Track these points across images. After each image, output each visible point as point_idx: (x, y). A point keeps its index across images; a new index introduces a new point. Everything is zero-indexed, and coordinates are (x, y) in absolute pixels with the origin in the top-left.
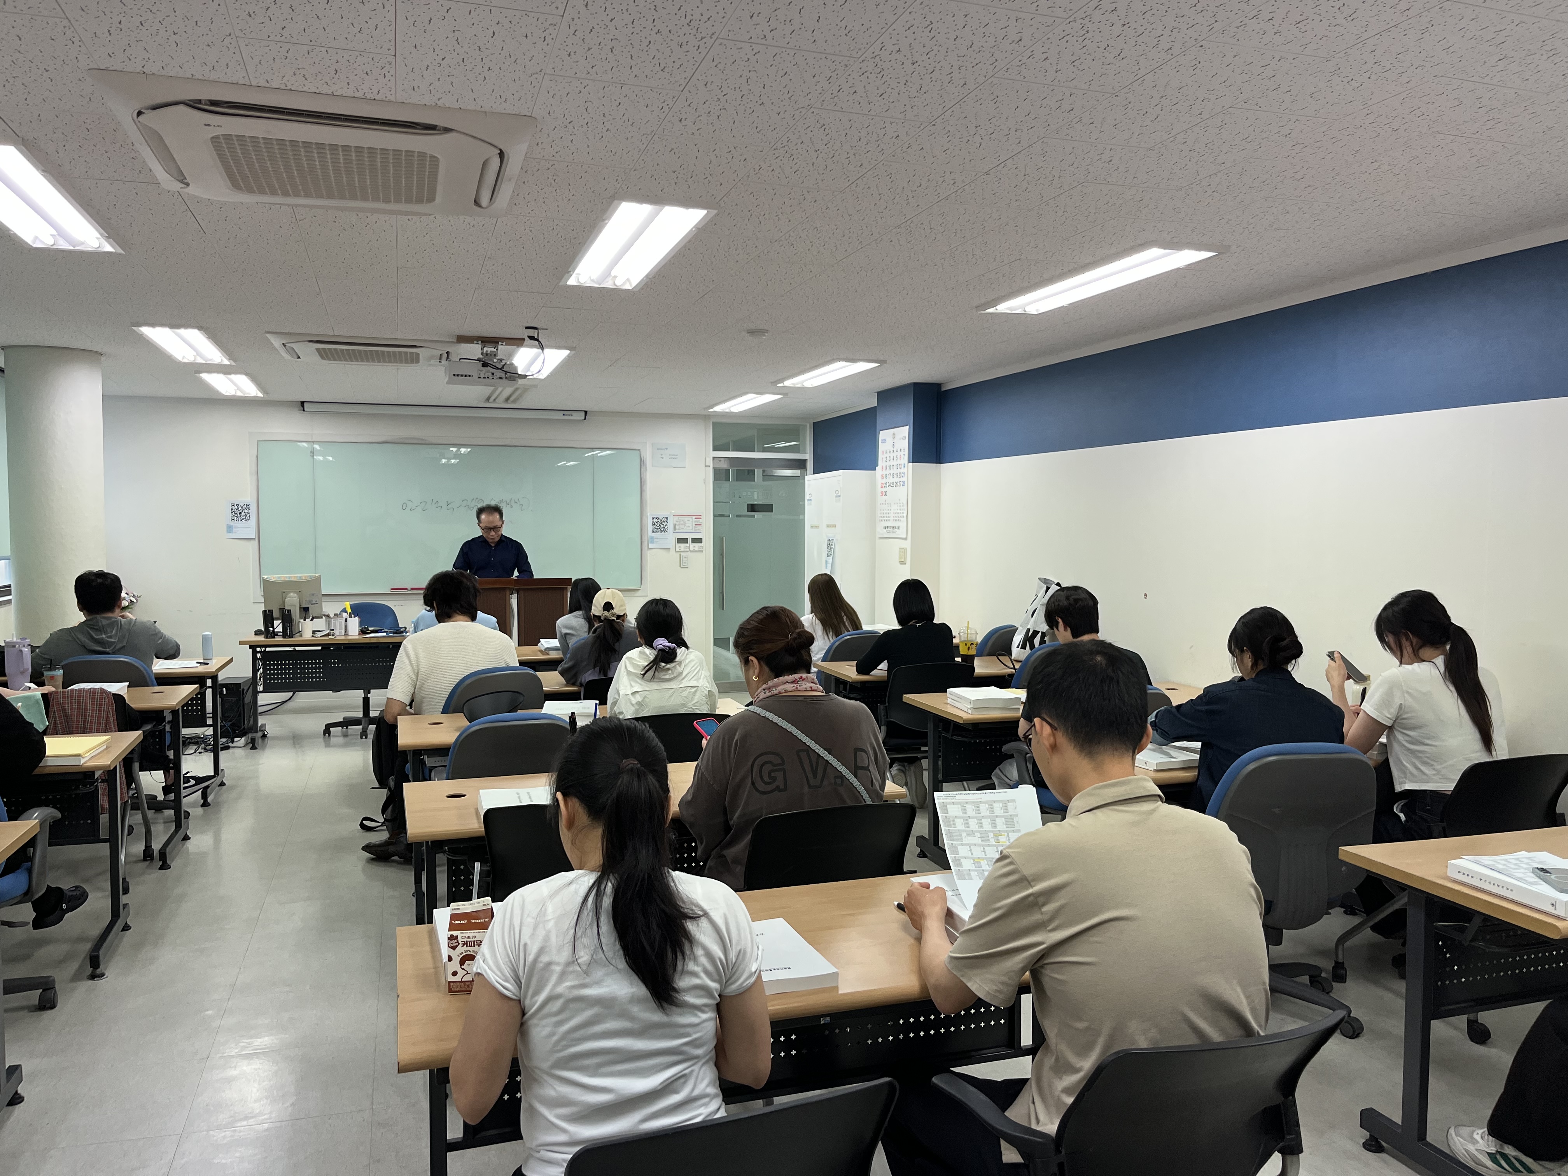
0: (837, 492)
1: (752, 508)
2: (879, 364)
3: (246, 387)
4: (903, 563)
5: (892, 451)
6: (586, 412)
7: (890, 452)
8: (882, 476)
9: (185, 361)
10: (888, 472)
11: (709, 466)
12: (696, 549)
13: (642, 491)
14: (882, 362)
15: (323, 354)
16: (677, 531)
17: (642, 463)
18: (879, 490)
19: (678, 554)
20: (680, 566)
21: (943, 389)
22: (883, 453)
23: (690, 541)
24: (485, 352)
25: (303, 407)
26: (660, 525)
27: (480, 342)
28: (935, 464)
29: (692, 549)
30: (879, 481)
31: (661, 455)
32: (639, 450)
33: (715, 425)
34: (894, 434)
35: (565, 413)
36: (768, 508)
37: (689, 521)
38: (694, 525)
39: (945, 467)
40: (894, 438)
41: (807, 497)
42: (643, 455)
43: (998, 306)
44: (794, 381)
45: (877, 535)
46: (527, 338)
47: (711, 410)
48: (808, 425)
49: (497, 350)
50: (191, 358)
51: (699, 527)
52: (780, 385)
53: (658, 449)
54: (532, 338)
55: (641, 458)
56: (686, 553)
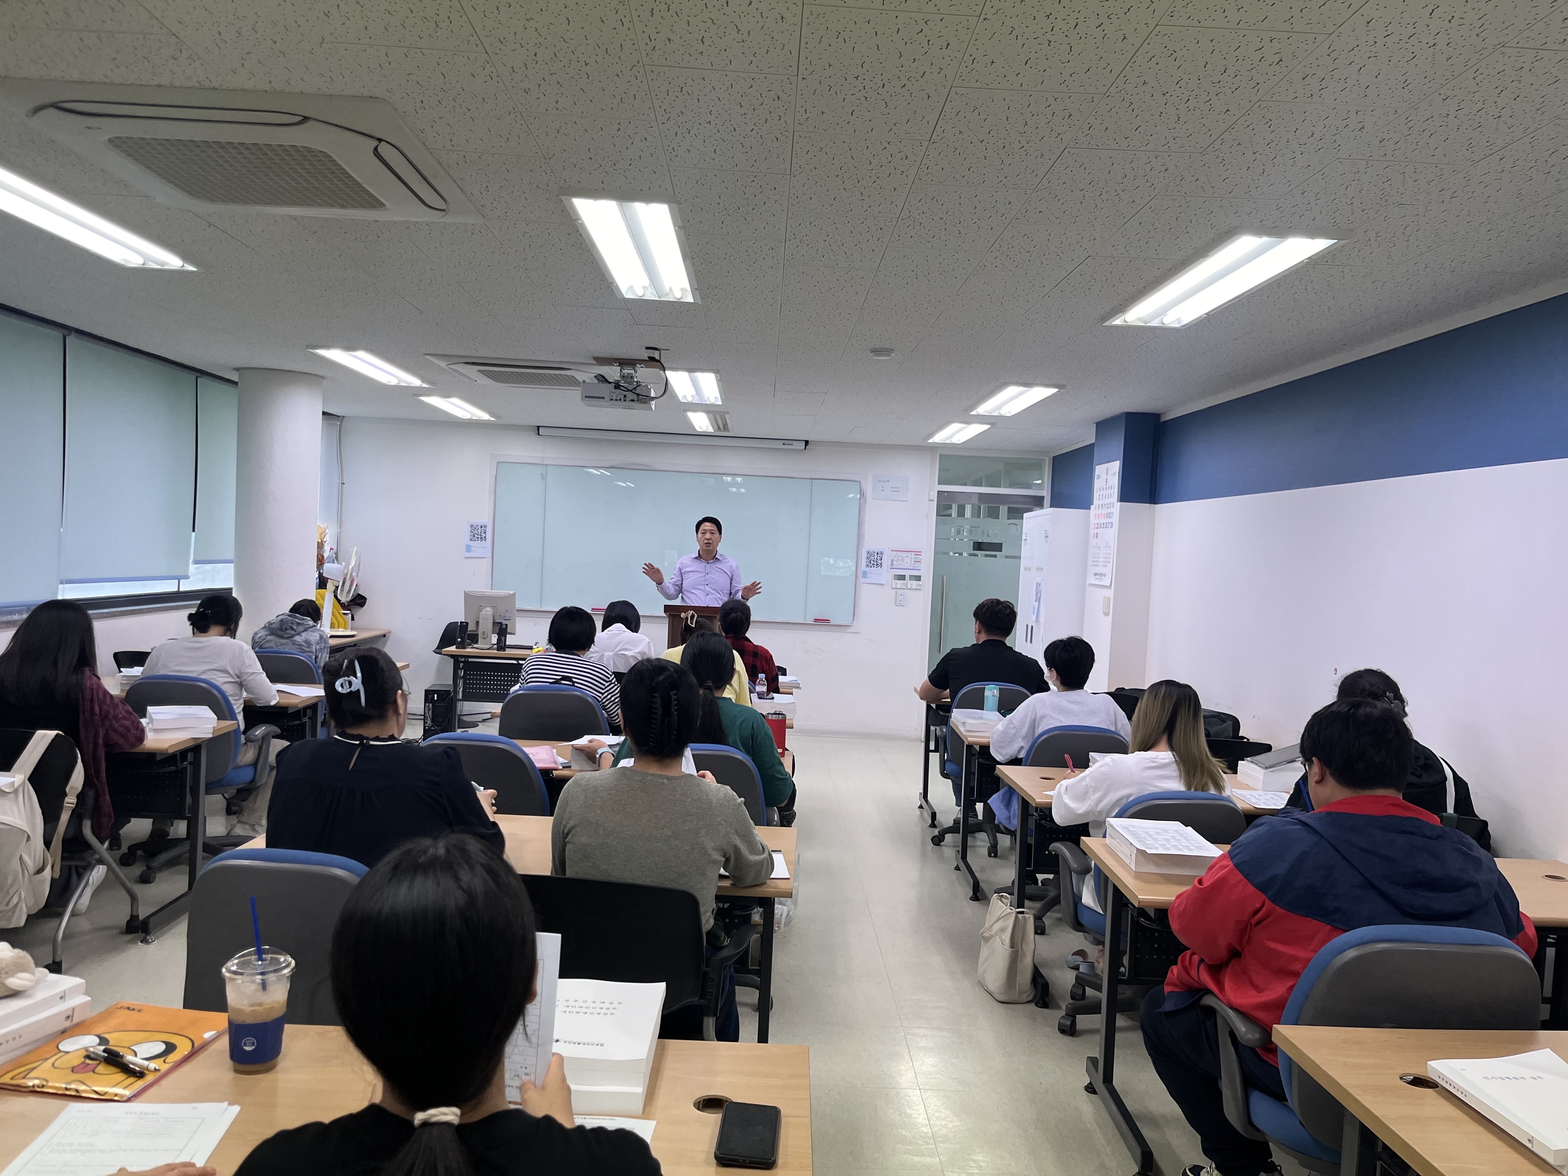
0: (1046, 531)
1: (978, 546)
2: (1055, 390)
3: (471, 409)
4: (1106, 614)
6: (807, 442)
7: (1103, 489)
8: (1095, 515)
9: (392, 384)
10: (1101, 512)
11: (933, 500)
12: (914, 587)
13: (860, 524)
14: (1058, 386)
16: (894, 567)
17: (862, 494)
18: (1093, 531)
19: (894, 591)
20: (896, 604)
21: (1163, 419)
22: (1097, 491)
23: (907, 578)
24: (622, 374)
25: (538, 431)
26: (875, 560)
27: (618, 364)
28: (1148, 505)
30: (1093, 521)
31: (883, 487)
32: (860, 482)
33: (942, 456)
34: (1107, 469)
35: (785, 442)
36: (998, 547)
37: (907, 557)
38: (913, 560)
39: (1161, 508)
40: (1107, 474)
41: (1024, 537)
42: (863, 485)
43: (1123, 317)
44: (984, 408)
45: (1088, 582)
46: (648, 359)
47: (931, 441)
48: (1047, 459)
49: (636, 372)
50: (394, 382)
51: (918, 564)
52: (974, 413)
53: (879, 481)
54: (652, 359)
55: (861, 490)
56: (903, 591)
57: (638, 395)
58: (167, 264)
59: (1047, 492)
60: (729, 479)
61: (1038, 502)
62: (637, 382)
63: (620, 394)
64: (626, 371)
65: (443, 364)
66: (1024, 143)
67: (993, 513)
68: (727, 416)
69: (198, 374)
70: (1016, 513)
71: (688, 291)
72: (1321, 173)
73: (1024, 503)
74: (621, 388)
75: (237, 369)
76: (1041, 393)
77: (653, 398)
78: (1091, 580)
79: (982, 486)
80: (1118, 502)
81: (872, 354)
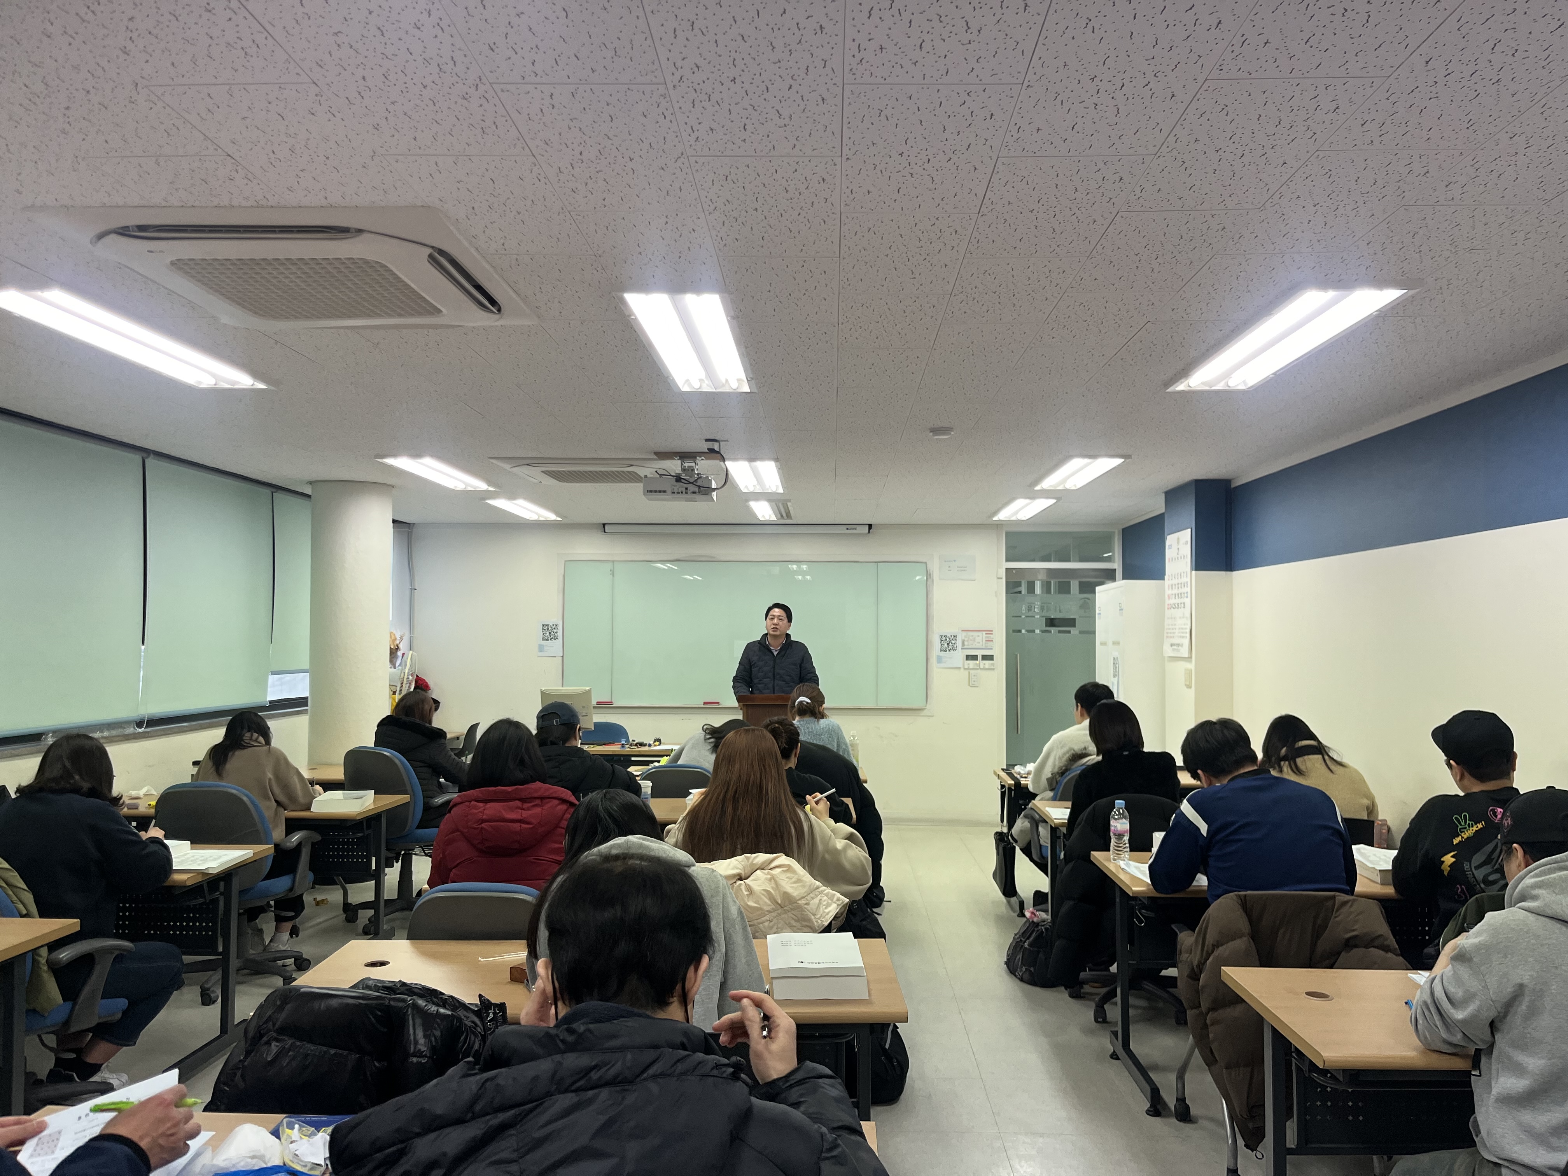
0: (1121, 604)
1: (1051, 623)
2: (1122, 460)
3: (537, 511)
4: (1189, 686)
6: (870, 526)
7: (1175, 558)
8: (1169, 585)
9: (459, 489)
10: (1175, 581)
11: (1002, 578)
12: (987, 667)
13: (928, 605)
14: (1126, 457)
16: (965, 647)
17: (929, 575)
18: (1168, 602)
19: (967, 672)
20: (969, 685)
21: (1233, 486)
22: (1169, 561)
23: (980, 658)
24: (682, 467)
25: (604, 527)
26: (946, 641)
27: (678, 458)
28: (1224, 573)
29: (982, 667)
30: (1168, 592)
31: (949, 567)
32: (926, 563)
33: (1008, 534)
34: (1178, 539)
35: (848, 527)
36: (1071, 623)
37: (979, 636)
38: (984, 640)
39: (1240, 577)
40: (1178, 543)
41: (1097, 611)
42: (929, 566)
43: (1186, 383)
44: (1049, 483)
45: (1165, 654)
46: (707, 451)
47: (995, 518)
48: (1117, 531)
49: (696, 464)
50: (461, 487)
51: (989, 643)
52: (1038, 488)
53: (946, 561)
54: (712, 450)
55: (927, 571)
56: (976, 671)
57: (699, 487)
58: (238, 383)
59: (1119, 565)
60: (795, 567)
61: (1110, 575)
62: (698, 474)
63: (682, 487)
64: (686, 465)
65: (507, 466)
66: (1075, 210)
67: (1064, 588)
68: (789, 504)
69: (274, 490)
70: (1088, 588)
71: (743, 381)
72: (1387, 221)
73: (1096, 577)
74: (683, 481)
75: (311, 483)
76: (1106, 464)
77: (714, 489)
78: (1169, 652)
79: (1050, 561)
80: (1192, 570)
81: (931, 434)
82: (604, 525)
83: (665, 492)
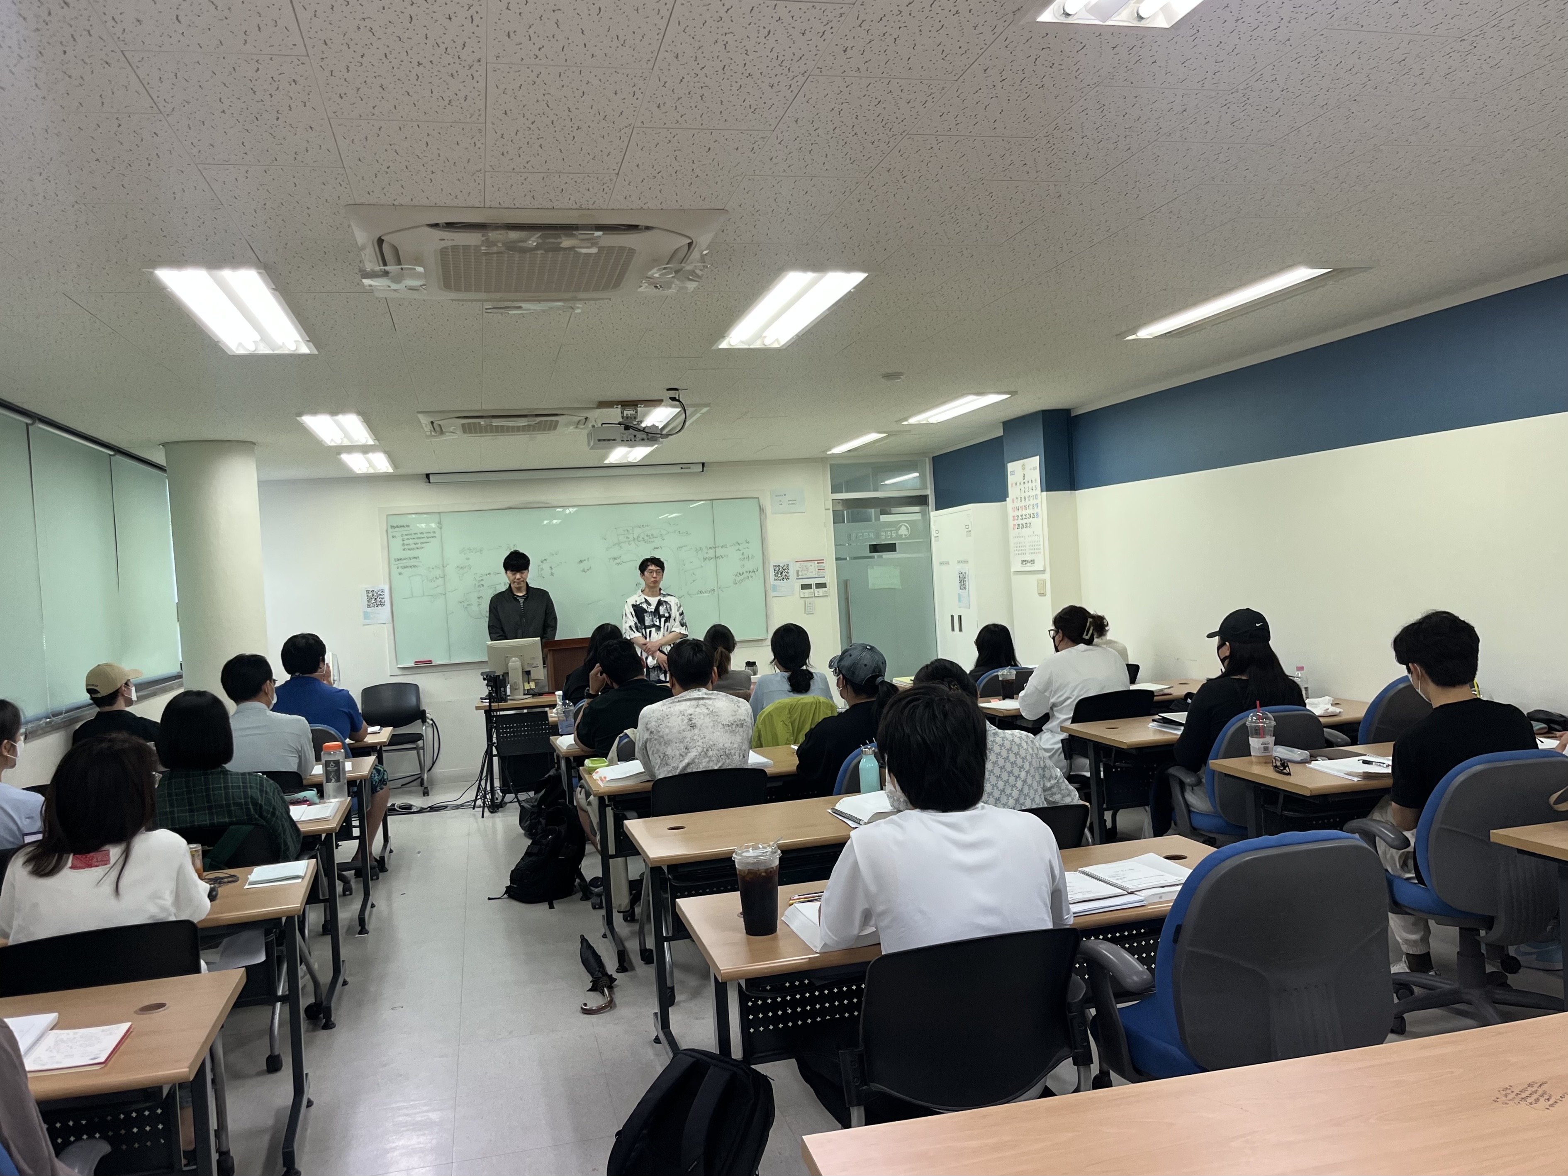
0: (967, 527)
1: (875, 548)
2: (1008, 396)
3: (381, 463)
4: (1042, 594)
5: (1022, 483)
6: (703, 464)
7: (1020, 484)
8: (1013, 507)
9: (333, 444)
10: (1020, 504)
11: (829, 509)
12: (821, 594)
13: (763, 540)
14: (1013, 393)
15: (466, 429)
16: (800, 577)
17: (761, 510)
18: (1011, 523)
19: (803, 600)
20: (805, 613)
21: (1073, 414)
22: (1013, 485)
23: (814, 586)
24: (625, 415)
25: (429, 478)
26: (782, 573)
27: (620, 406)
28: (1069, 492)
29: (816, 595)
30: (1011, 513)
31: (780, 501)
32: (758, 498)
33: (831, 466)
34: (1024, 465)
35: (682, 466)
36: (891, 548)
37: (811, 566)
38: (817, 570)
39: (1081, 494)
40: (1024, 469)
41: (933, 534)
42: (761, 502)
44: (919, 418)
45: (1012, 570)
46: (667, 399)
47: (829, 453)
48: (927, 460)
50: (339, 442)
51: (821, 573)
52: (905, 423)
53: (776, 496)
55: (760, 506)
56: (811, 599)
58: (281, 348)
59: (931, 493)
63: (631, 434)
64: (625, 412)
69: (113, 452)
71: (785, 340)
75: (163, 445)
76: (990, 400)
77: (664, 436)
78: (1016, 566)
80: (1042, 491)
82: (428, 476)
83: (615, 440)
